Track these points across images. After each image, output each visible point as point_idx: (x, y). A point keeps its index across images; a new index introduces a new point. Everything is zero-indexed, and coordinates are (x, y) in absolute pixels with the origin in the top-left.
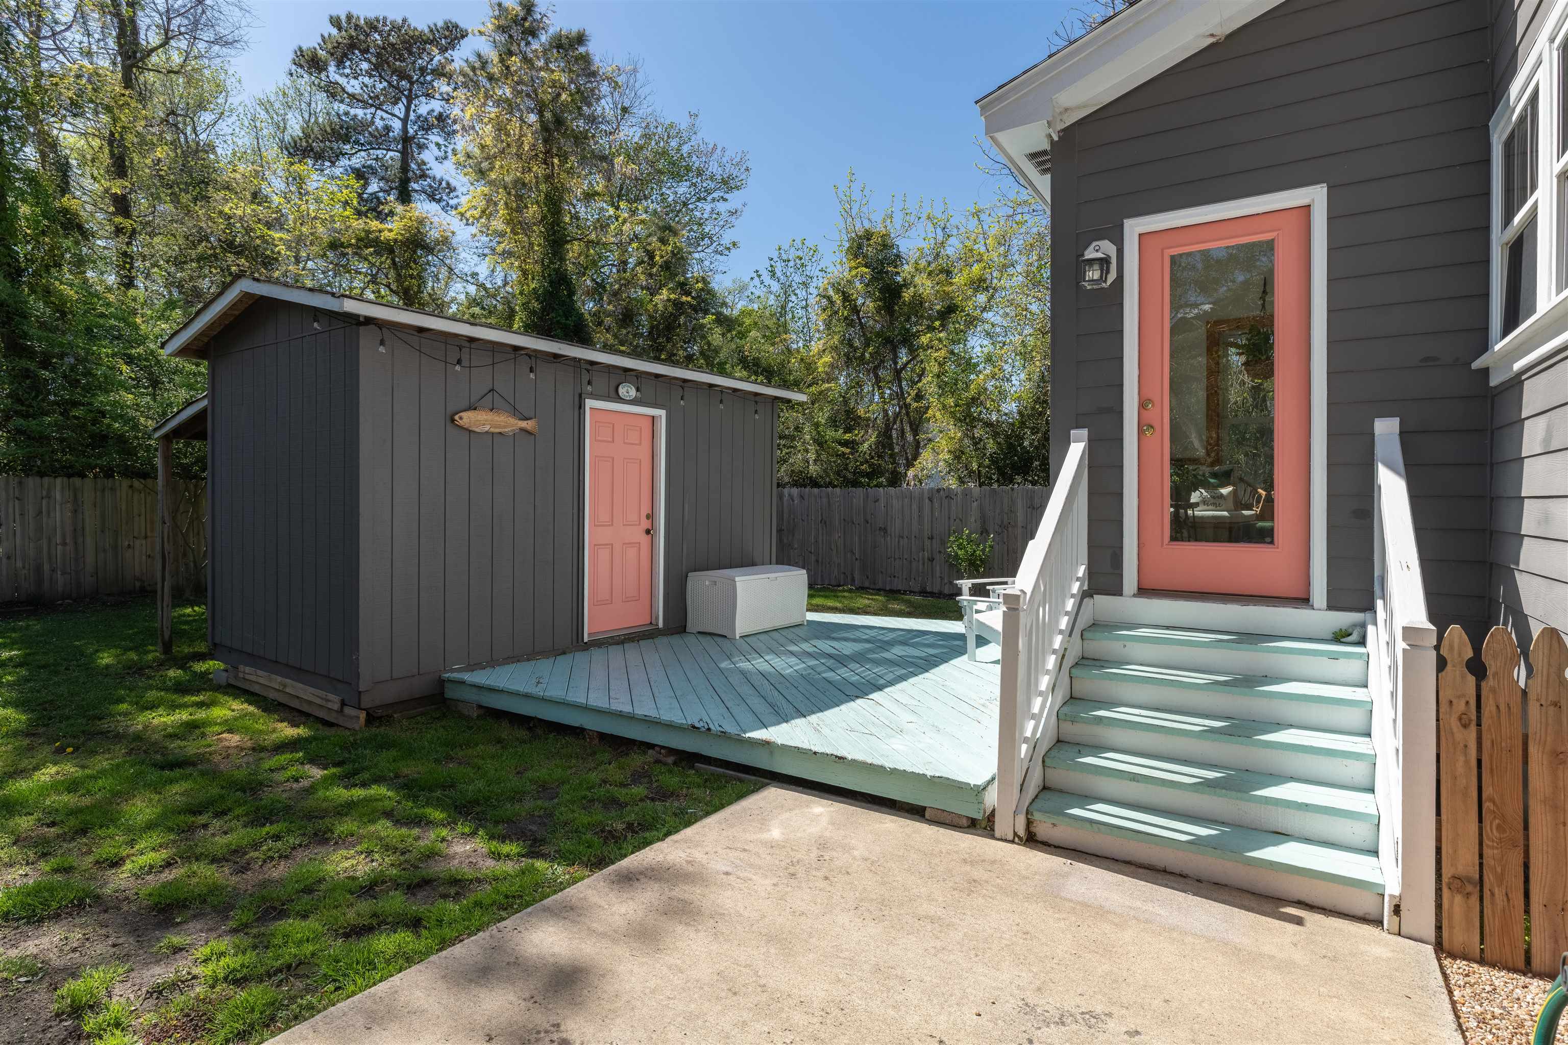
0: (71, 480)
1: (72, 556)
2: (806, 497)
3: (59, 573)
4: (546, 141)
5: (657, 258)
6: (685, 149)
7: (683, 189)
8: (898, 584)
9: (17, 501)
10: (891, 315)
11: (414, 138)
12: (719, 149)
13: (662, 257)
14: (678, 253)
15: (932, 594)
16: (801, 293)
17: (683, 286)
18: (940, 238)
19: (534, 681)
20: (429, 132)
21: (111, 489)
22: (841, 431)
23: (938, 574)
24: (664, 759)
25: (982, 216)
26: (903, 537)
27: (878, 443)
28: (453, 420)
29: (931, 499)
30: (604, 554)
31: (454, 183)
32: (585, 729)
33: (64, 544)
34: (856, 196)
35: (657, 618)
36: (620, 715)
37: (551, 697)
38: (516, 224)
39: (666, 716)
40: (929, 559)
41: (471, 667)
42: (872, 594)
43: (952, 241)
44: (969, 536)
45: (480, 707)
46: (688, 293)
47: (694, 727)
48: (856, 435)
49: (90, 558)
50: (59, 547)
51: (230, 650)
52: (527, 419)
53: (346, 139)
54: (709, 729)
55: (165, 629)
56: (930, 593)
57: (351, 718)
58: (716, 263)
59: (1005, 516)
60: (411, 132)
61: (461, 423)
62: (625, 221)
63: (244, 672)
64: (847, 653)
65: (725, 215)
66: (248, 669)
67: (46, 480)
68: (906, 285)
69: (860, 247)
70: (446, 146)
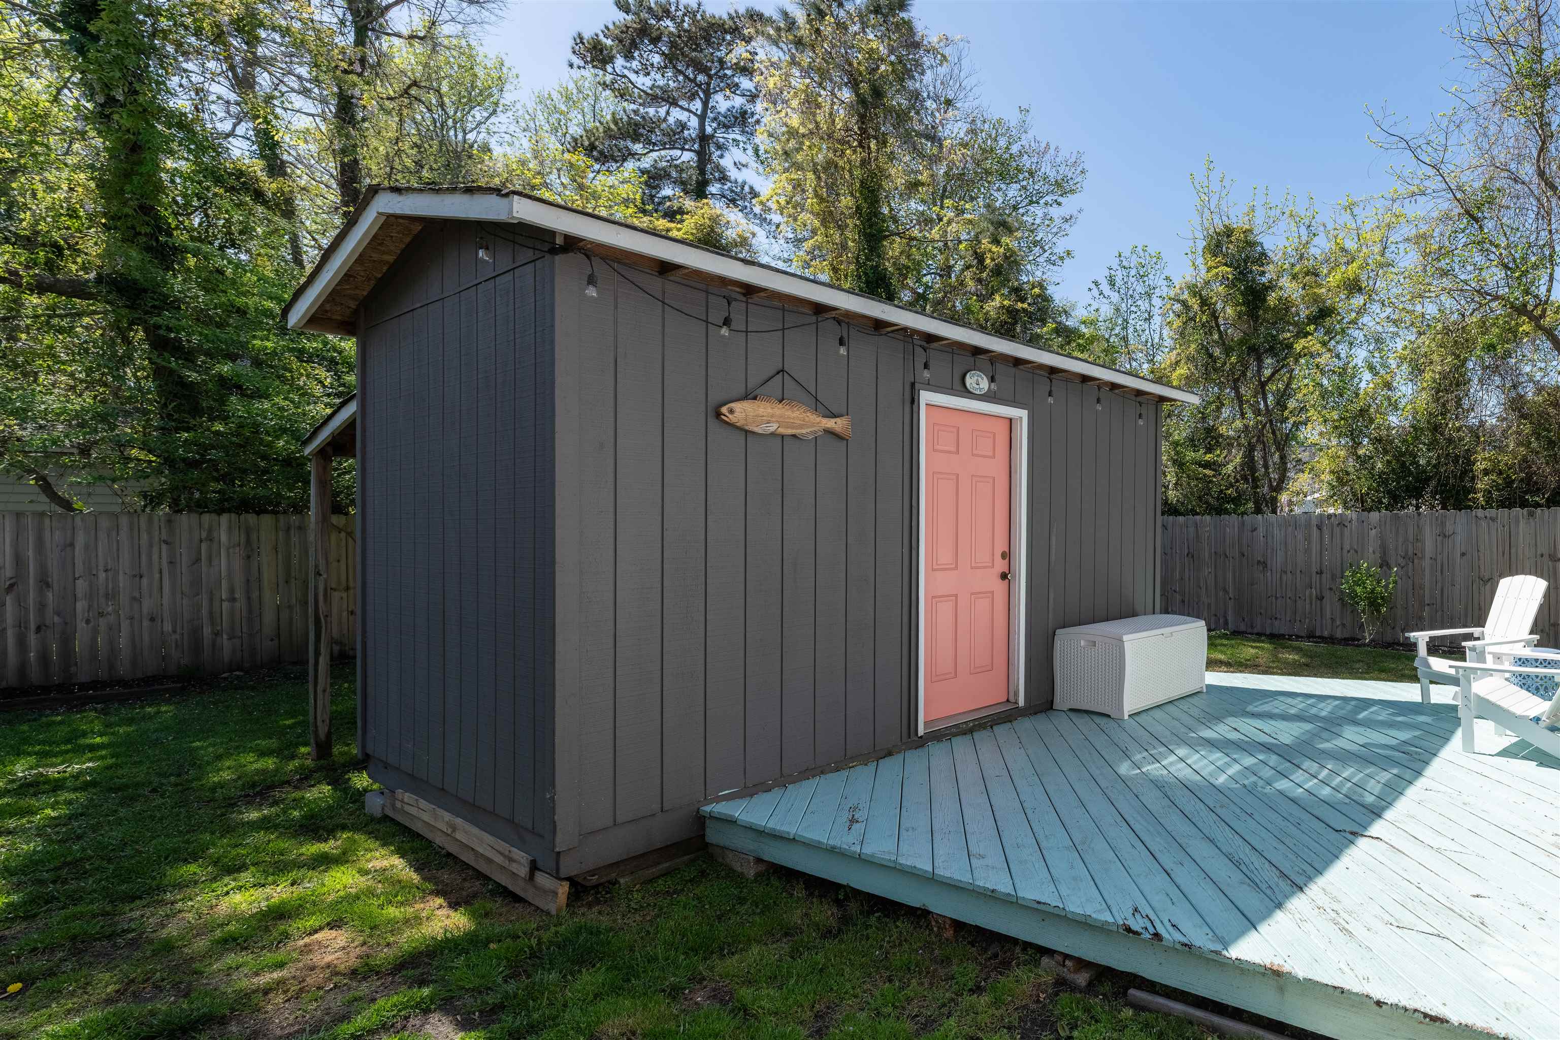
0: (242, 517)
1: (244, 614)
2: (1169, 527)
3: (225, 637)
4: (862, 118)
5: (988, 261)
6: (1015, 149)
7: (1013, 191)
8: (1281, 627)
9: (164, 547)
10: (1256, 321)
11: (713, 136)
12: (1052, 148)
13: (993, 259)
14: (1011, 256)
15: (1323, 639)
16: (1144, 305)
17: (1018, 293)
18: (1304, 239)
19: (845, 816)
20: (730, 130)
21: (300, 528)
22: (1202, 451)
23: (1328, 615)
24: (1070, 976)
25: (1356, 210)
26: (1286, 572)
27: (1242, 465)
28: (718, 415)
29: (1319, 527)
30: (945, 610)
31: (757, 188)
32: (929, 912)
33: (233, 600)
34: (1215, 186)
35: (1016, 694)
36: (991, 896)
37: (872, 856)
38: (828, 217)
39: (1075, 906)
40: (1317, 597)
41: (749, 791)
42: (1254, 641)
43: (1316, 240)
44: (1368, 568)
45: (759, 860)
46: (1023, 300)
47: (1129, 930)
48: (1218, 456)
49: (269, 617)
50: (225, 605)
51: (386, 766)
52: (834, 416)
53: (636, 138)
54: (1157, 936)
55: (319, 723)
56: (1319, 637)
57: (545, 892)
58: (1049, 273)
59: (1410, 546)
60: (709, 130)
61: (732, 418)
62: (949, 222)
63: (402, 801)
64: (1287, 742)
65: (1058, 221)
66: (408, 797)
67: (206, 518)
68: (1270, 287)
69: (1218, 245)
70: (745, 143)
